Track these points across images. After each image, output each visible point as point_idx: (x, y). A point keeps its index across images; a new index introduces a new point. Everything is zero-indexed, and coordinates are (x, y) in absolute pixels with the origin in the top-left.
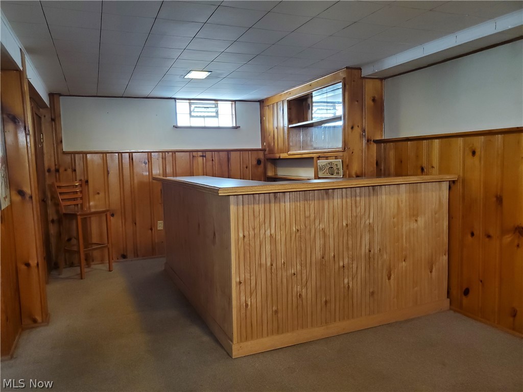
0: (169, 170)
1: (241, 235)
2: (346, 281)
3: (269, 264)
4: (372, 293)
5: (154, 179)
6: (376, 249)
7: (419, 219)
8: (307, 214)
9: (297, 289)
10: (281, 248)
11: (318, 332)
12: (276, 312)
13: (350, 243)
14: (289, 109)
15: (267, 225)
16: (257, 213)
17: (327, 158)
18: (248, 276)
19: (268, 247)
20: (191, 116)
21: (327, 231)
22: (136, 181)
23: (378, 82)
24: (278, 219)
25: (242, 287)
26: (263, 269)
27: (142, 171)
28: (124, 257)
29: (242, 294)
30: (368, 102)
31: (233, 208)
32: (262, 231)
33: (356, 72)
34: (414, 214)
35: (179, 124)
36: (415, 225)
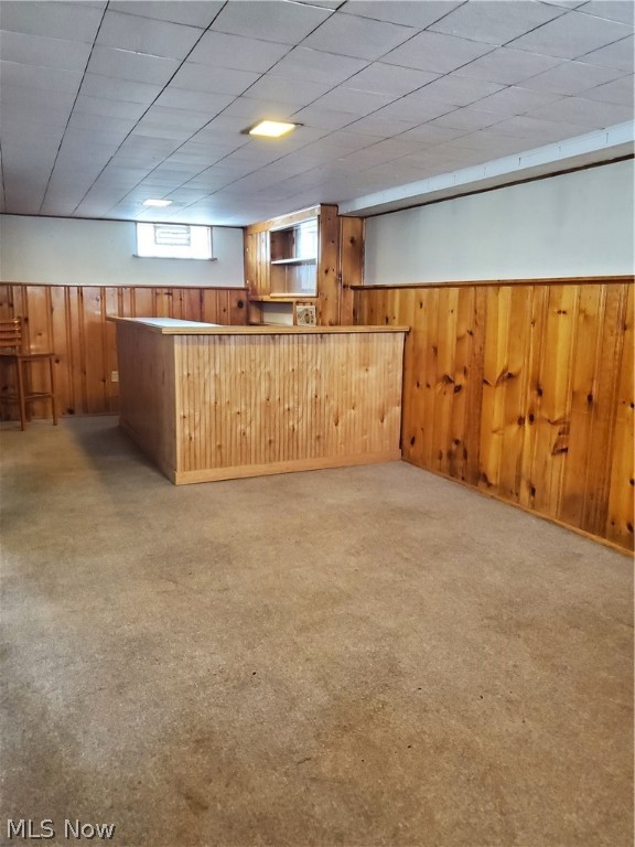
0: (127, 309)
1: (185, 373)
2: (291, 424)
3: (213, 402)
4: (318, 437)
5: (108, 319)
6: (323, 395)
7: (370, 368)
8: (253, 357)
9: (240, 427)
10: (225, 388)
11: (262, 468)
12: (220, 447)
13: (296, 387)
14: (272, 242)
15: (212, 364)
16: (201, 354)
17: (304, 304)
18: (192, 411)
19: (213, 386)
20: (156, 243)
21: (272, 374)
22: (86, 321)
23: (358, 221)
24: (223, 361)
25: (187, 421)
26: (207, 406)
27: (93, 309)
28: (71, 412)
29: (187, 427)
30: (346, 243)
31: (177, 347)
32: (207, 371)
33: (332, 208)
34: (365, 364)
35: (140, 254)
36: (366, 375)
